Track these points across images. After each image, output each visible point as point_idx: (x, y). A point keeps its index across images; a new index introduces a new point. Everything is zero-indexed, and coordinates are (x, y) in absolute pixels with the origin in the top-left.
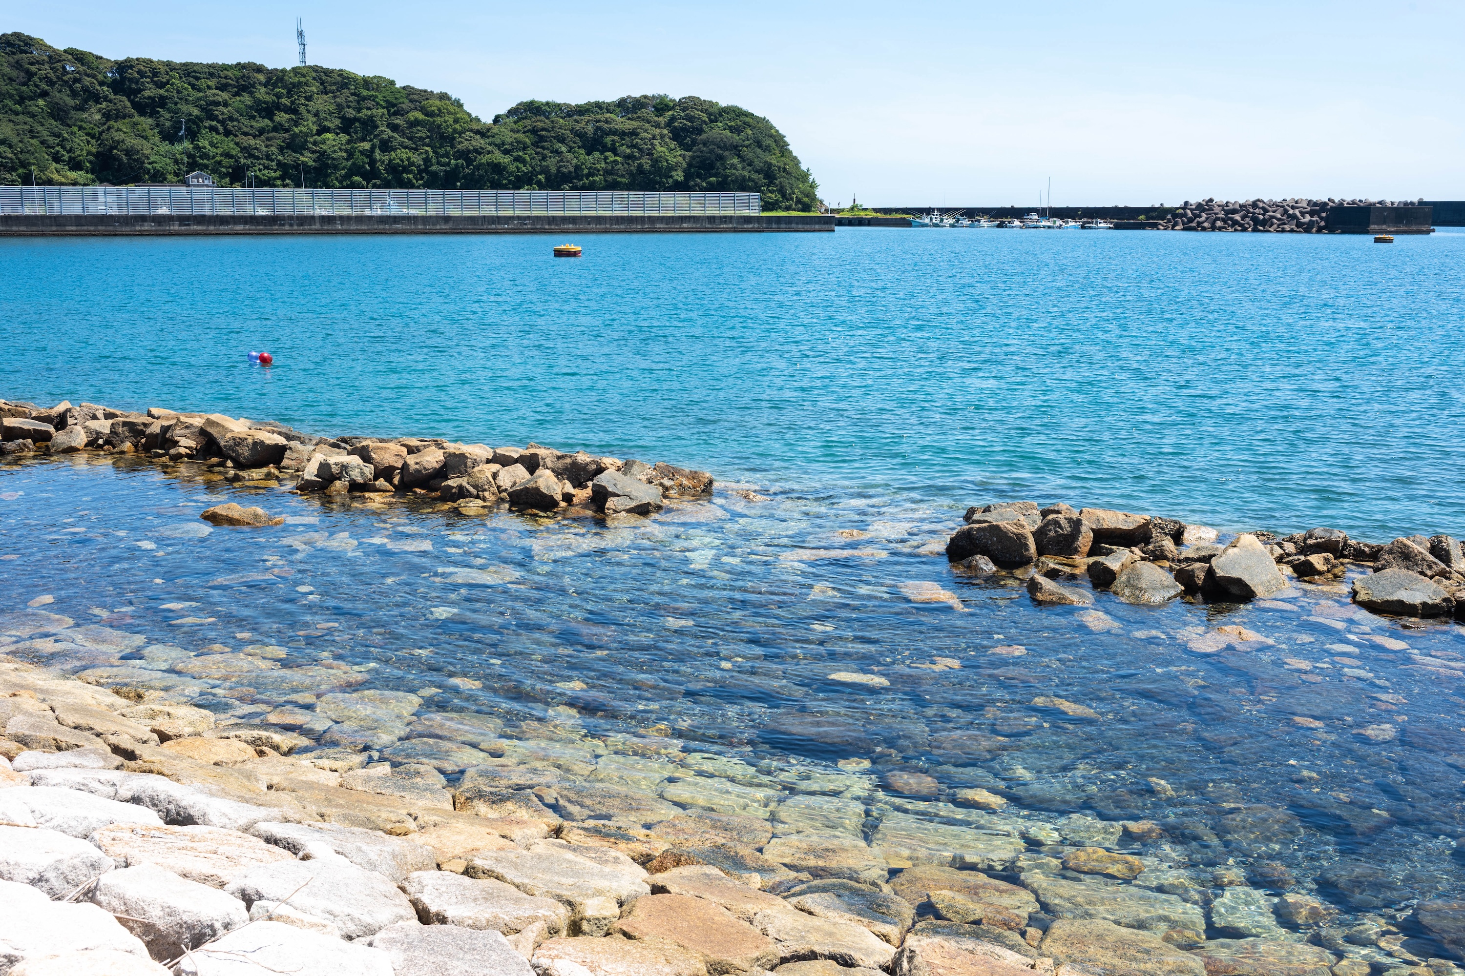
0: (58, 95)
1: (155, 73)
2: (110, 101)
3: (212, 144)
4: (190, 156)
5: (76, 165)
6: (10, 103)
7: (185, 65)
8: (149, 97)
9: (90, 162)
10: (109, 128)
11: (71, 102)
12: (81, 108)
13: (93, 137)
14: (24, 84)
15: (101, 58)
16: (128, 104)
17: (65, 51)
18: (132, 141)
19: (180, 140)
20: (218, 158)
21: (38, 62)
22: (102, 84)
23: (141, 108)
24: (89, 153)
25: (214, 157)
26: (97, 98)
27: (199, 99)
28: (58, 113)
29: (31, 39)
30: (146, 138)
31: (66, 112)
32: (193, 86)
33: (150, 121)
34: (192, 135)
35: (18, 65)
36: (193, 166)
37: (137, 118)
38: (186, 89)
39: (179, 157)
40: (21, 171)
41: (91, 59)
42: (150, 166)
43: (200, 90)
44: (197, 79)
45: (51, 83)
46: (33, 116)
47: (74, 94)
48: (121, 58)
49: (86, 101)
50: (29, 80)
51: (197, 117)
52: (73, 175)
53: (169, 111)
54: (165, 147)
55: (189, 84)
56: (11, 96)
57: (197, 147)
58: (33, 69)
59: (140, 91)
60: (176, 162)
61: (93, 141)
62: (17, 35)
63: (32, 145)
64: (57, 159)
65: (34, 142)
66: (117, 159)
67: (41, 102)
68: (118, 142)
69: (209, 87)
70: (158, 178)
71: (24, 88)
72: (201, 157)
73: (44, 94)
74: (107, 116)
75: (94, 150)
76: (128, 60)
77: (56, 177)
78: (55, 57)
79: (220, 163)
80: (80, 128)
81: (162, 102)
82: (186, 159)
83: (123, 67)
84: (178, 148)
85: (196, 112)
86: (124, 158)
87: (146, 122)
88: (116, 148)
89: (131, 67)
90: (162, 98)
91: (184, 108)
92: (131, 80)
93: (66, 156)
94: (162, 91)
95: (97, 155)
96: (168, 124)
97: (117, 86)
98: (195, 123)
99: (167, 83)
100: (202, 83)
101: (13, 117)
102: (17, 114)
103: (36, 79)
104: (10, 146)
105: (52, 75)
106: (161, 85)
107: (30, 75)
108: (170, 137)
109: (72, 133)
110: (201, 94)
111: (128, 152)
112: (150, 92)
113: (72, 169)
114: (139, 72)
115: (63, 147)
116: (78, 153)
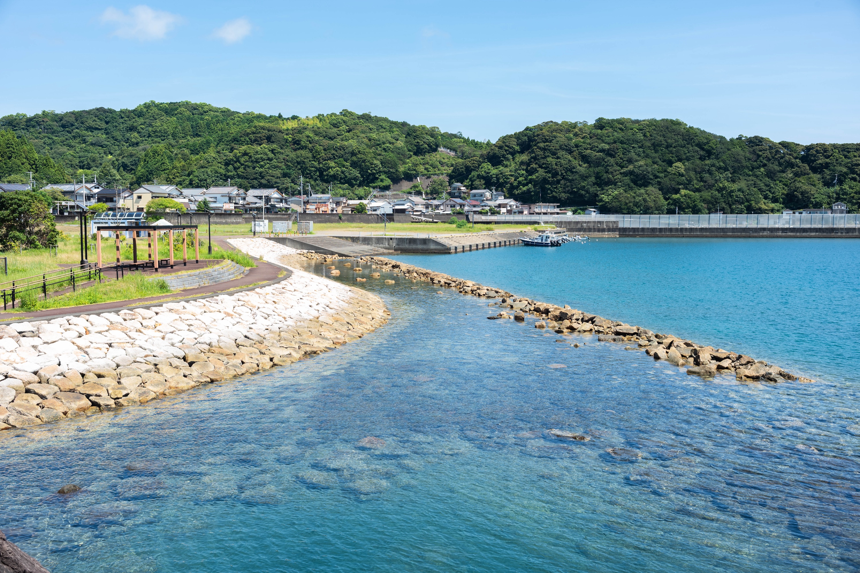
0: (771, 165)
1: (825, 151)
2: (799, 167)
3: (850, 187)
4: (837, 194)
5: (775, 200)
6: (746, 171)
7: (843, 145)
8: (820, 164)
9: (783, 198)
10: (795, 181)
11: (777, 168)
12: (783, 172)
13: (786, 185)
14: (756, 161)
15: (799, 145)
16: (808, 168)
17: (780, 143)
18: (806, 187)
19: (833, 185)
20: (852, 195)
21: (764, 150)
22: (796, 158)
23: (815, 170)
24: (783, 194)
25: (850, 194)
26: (791, 165)
27: (848, 163)
28: (771, 175)
29: (762, 138)
30: (814, 185)
31: (775, 174)
32: (846, 157)
33: (819, 176)
34: (841, 182)
35: (754, 152)
36: (838, 199)
37: (812, 175)
38: (841, 158)
39: (831, 194)
40: (746, 204)
41: (793, 145)
42: (813, 200)
43: (849, 158)
44: (849, 152)
45: (769, 160)
46: (757, 176)
47: (780, 164)
48: (809, 144)
49: (786, 168)
50: (758, 159)
51: (845, 173)
52: (772, 205)
53: (830, 170)
54: (825, 189)
55: (844, 155)
56: (748, 167)
57: (842, 189)
58: (760, 153)
59: (815, 160)
60: (829, 197)
61: (786, 188)
62: (756, 137)
63: (753, 191)
64: (766, 198)
65: (755, 189)
66: (796, 196)
67: (762, 169)
68: (798, 188)
69: (855, 156)
70: (818, 206)
71: (755, 163)
72: (843, 195)
73: (765, 165)
74: (796, 175)
75: (785, 192)
76: (812, 145)
77: (764, 207)
78: (772, 146)
79: (853, 197)
80: (780, 181)
81: (827, 166)
82: (835, 196)
83: (808, 148)
84: (832, 189)
85: (845, 170)
86: (800, 197)
87: (816, 177)
88: (796, 191)
89: (813, 148)
90: (827, 164)
91: (839, 168)
92: (812, 155)
93: (771, 195)
94: (828, 160)
95: (787, 195)
96: (828, 177)
97: (804, 159)
98: (843, 176)
99: (831, 155)
100: (851, 154)
101: (747, 178)
102: (749, 176)
103: (761, 158)
104: (743, 192)
105: (770, 156)
106: (827, 157)
107: (759, 156)
108: (828, 184)
109: (776, 184)
110: (849, 160)
111: (802, 193)
112: (822, 160)
113: (773, 202)
114: (817, 151)
115: (770, 191)
116: (777, 194)
